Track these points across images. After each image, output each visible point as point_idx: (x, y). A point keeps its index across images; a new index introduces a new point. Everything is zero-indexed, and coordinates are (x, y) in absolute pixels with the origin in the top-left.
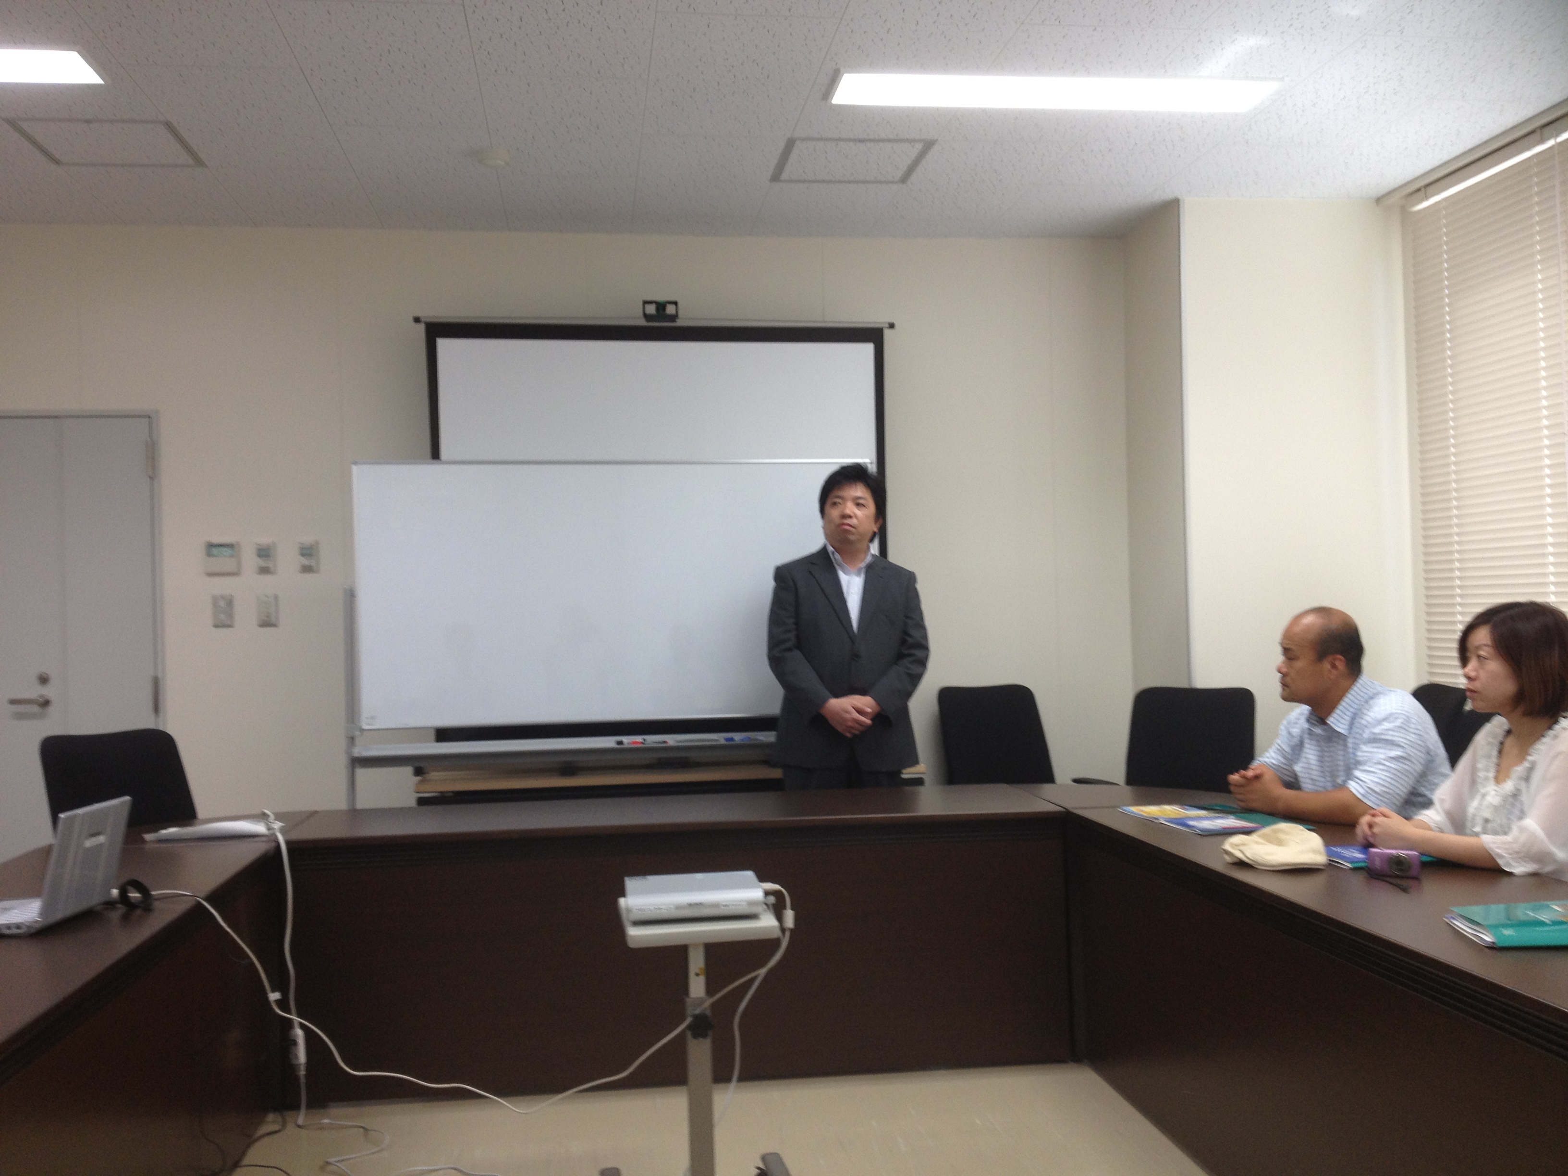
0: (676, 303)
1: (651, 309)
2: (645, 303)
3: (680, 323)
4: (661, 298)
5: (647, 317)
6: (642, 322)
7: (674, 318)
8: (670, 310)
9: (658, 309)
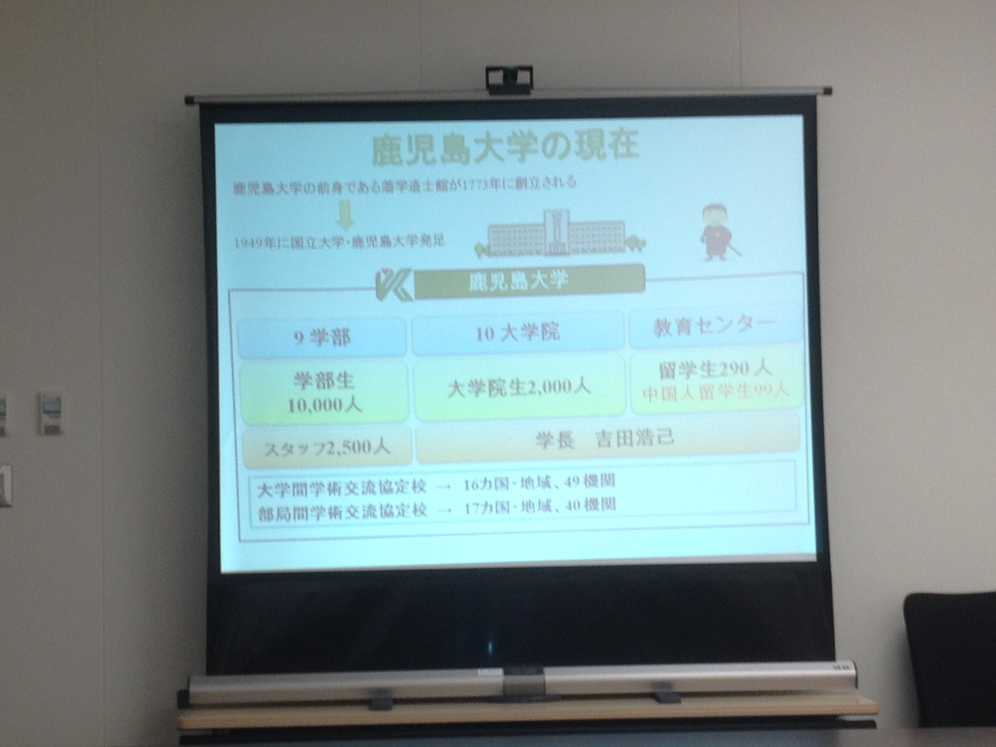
0: (530, 69)
1: (497, 78)
2: (489, 70)
3: (535, 95)
4: (511, 62)
5: (492, 89)
6: (485, 96)
7: (527, 88)
8: (523, 78)
9: (505, 77)
